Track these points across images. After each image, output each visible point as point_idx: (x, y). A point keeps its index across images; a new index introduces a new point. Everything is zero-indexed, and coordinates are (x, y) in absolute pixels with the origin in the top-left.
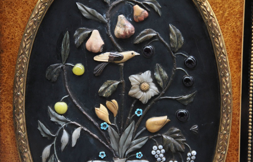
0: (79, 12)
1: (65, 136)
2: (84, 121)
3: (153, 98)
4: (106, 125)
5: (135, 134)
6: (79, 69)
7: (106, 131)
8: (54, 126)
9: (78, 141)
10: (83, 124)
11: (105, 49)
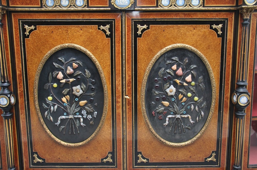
0: (54, 66)
1: (52, 108)
2: (58, 103)
3: (81, 94)
4: (66, 104)
5: (76, 107)
6: (55, 85)
7: (66, 106)
8: (48, 105)
9: (57, 109)
10: (58, 104)
11: (64, 78)
